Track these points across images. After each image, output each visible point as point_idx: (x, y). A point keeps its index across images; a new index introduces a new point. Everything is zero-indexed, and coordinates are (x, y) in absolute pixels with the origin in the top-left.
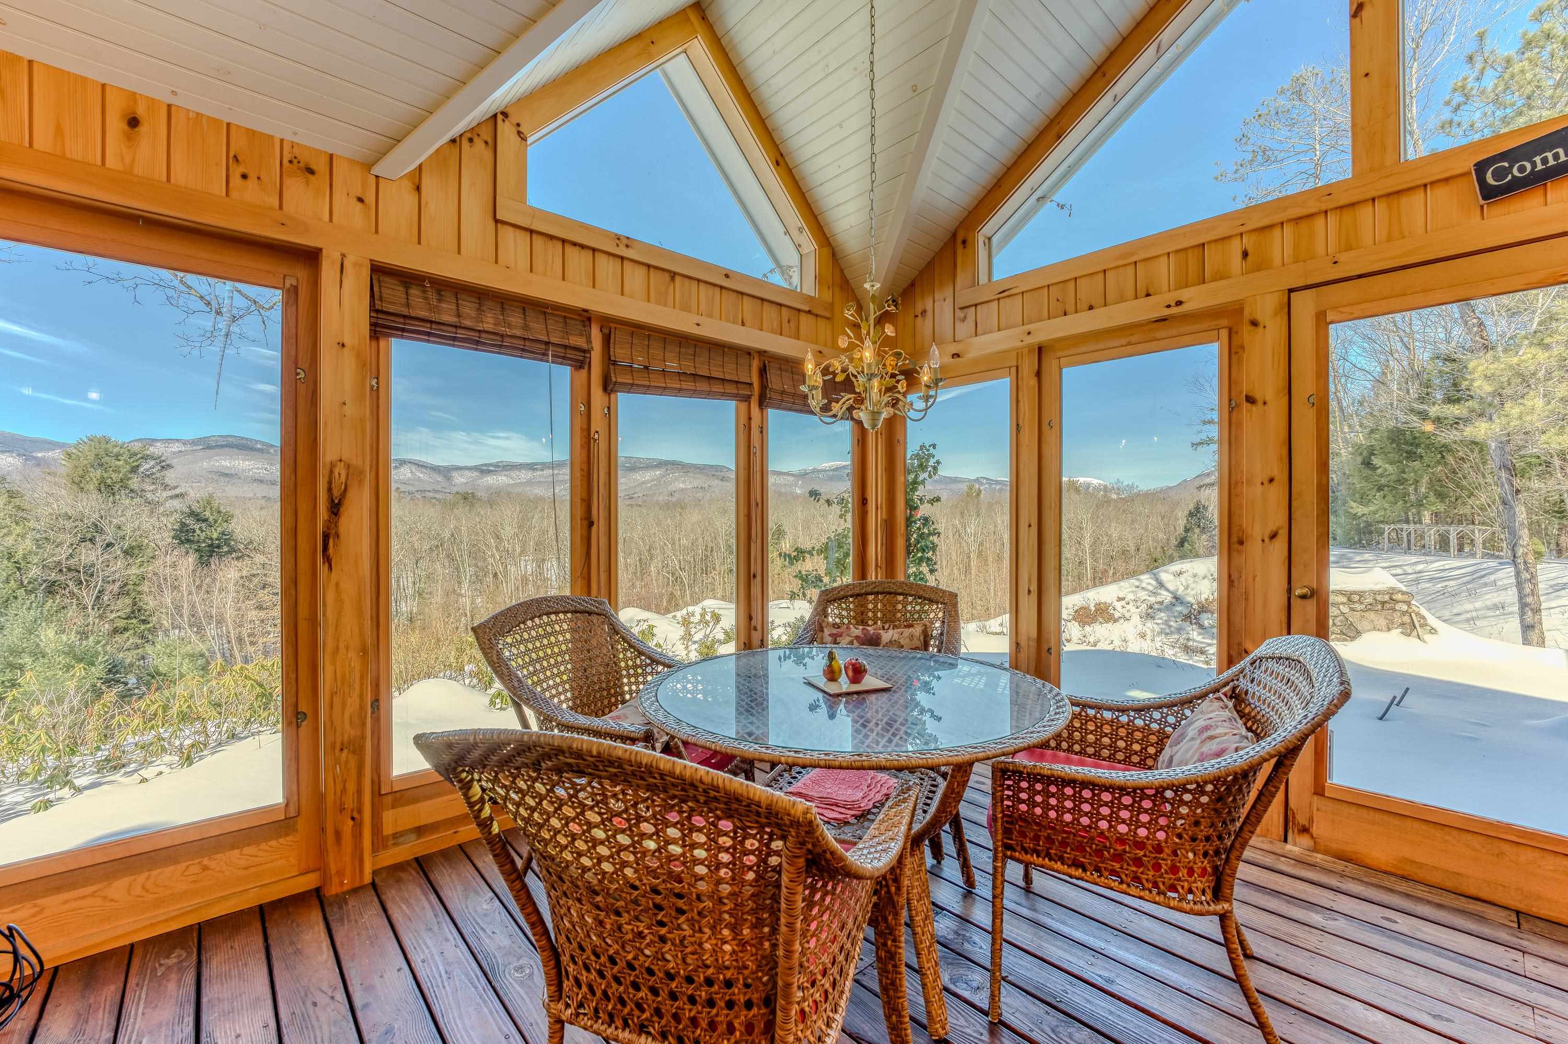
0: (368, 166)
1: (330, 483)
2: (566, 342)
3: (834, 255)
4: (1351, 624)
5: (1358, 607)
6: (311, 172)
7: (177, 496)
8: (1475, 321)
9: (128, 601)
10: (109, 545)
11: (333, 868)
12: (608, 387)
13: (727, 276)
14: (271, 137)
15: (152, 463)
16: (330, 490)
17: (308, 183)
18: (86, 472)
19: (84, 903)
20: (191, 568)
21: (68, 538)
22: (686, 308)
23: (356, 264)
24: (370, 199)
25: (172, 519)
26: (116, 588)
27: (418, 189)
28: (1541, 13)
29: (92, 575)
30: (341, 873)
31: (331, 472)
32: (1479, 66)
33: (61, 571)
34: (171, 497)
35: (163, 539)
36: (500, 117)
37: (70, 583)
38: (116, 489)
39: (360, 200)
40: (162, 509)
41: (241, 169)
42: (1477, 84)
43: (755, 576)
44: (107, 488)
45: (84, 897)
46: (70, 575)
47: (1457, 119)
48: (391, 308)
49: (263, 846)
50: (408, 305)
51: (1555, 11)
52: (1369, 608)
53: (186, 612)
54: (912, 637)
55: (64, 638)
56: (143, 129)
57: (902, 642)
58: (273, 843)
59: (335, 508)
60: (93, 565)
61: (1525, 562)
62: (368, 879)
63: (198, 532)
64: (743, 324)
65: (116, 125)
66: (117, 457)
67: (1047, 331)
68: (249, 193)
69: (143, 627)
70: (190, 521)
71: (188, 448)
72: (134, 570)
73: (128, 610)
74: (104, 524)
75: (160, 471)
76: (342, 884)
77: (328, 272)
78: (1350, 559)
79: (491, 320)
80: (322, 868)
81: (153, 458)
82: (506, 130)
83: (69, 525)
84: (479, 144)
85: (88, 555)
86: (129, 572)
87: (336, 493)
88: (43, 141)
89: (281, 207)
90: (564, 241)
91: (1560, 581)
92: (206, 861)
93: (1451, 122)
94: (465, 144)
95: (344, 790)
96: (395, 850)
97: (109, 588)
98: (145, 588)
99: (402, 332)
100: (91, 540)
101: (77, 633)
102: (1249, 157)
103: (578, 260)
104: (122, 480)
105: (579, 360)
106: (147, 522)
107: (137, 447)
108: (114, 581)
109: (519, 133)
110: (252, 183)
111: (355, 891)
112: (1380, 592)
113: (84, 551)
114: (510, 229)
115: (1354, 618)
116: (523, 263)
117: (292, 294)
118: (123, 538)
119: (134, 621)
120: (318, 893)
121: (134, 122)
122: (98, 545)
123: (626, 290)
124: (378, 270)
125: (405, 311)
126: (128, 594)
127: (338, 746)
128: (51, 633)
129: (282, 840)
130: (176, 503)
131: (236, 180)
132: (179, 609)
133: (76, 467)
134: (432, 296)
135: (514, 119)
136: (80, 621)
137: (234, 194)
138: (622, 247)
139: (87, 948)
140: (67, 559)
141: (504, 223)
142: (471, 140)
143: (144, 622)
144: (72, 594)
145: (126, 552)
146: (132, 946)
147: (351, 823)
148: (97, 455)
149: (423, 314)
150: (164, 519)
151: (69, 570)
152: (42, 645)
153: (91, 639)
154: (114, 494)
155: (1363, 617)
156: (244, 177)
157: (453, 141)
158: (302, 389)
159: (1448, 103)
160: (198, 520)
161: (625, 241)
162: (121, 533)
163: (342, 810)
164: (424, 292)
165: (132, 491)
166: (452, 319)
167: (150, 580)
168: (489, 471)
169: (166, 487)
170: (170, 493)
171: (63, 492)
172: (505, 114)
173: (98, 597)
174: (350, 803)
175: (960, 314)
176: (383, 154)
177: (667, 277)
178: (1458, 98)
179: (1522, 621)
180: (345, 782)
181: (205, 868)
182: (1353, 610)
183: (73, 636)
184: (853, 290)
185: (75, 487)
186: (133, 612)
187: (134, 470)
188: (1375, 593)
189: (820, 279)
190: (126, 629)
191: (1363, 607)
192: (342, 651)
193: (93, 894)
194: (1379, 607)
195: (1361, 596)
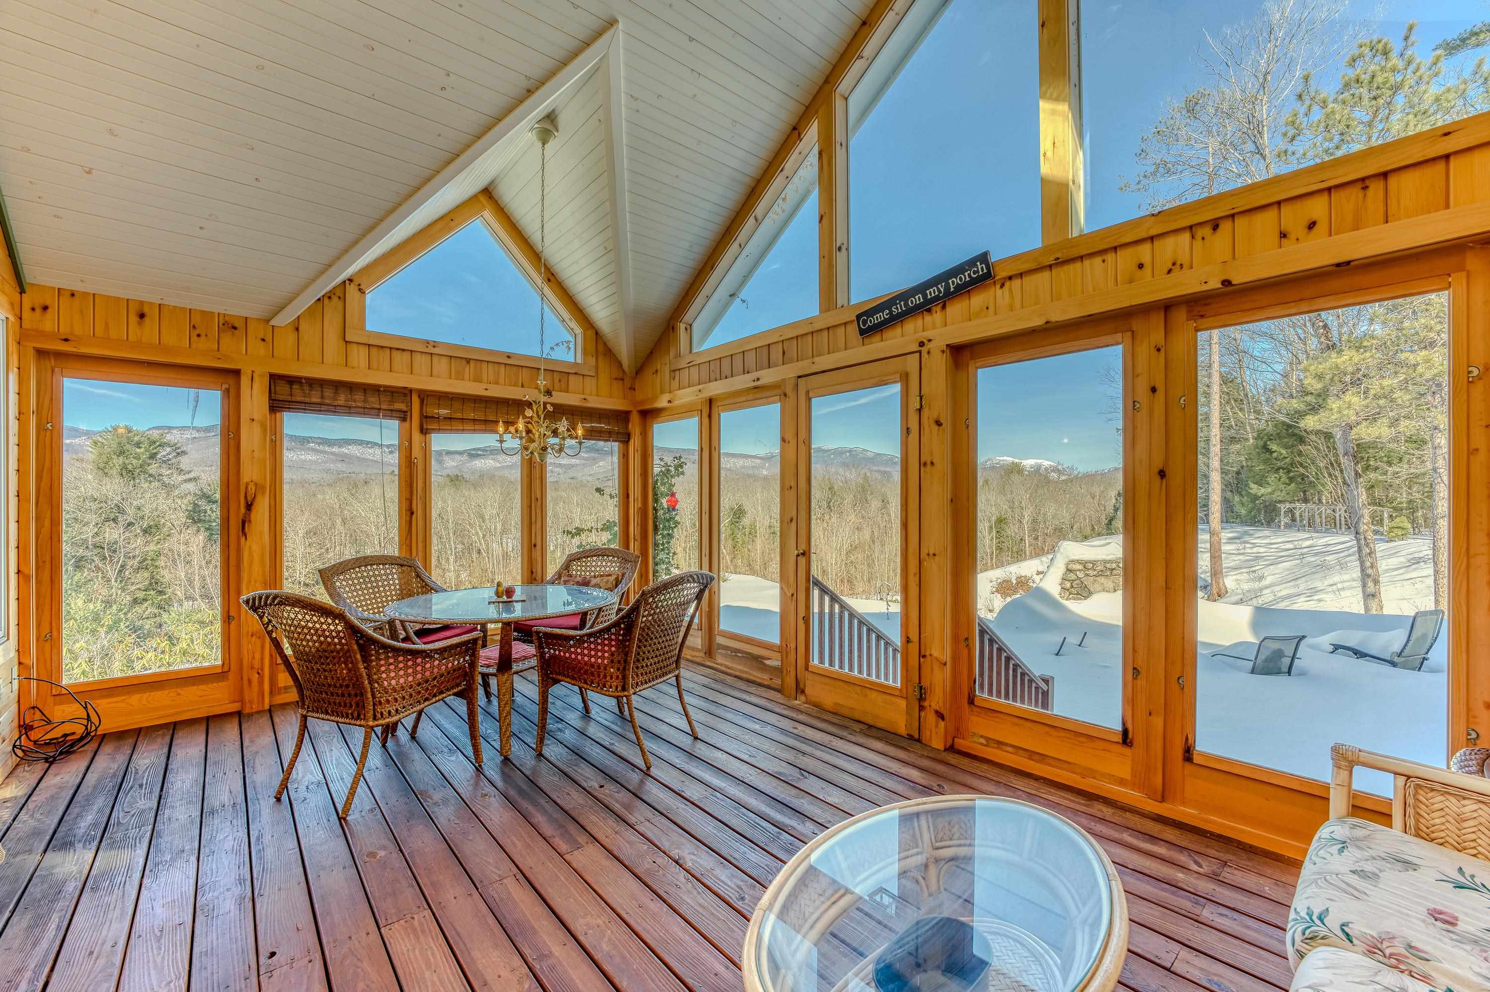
0: (268, 321)
1: (246, 494)
2: (392, 407)
3: (597, 333)
4: (1086, 586)
5: (1091, 572)
6: (235, 328)
7: (190, 480)
8: (1321, 324)
9: (146, 574)
10: (130, 524)
11: (247, 699)
12: (424, 431)
13: (509, 357)
14: (213, 313)
15: (168, 449)
16: (246, 497)
17: (233, 334)
18: (110, 459)
19: (118, 705)
20: (201, 545)
21: (93, 518)
22: (478, 379)
23: (261, 376)
24: (269, 338)
25: (186, 501)
26: (135, 562)
27: (297, 329)
28: (1354, 61)
29: (115, 551)
30: (251, 702)
31: (247, 488)
32: (1307, 103)
33: (87, 547)
34: (185, 481)
35: (178, 519)
36: (347, 282)
37: (96, 559)
38: (136, 474)
39: (263, 340)
40: (177, 492)
41: (197, 332)
42: (1306, 119)
43: (535, 546)
44: (128, 473)
45: (117, 702)
46: (96, 551)
47: (1291, 149)
48: (281, 398)
49: (210, 686)
50: (291, 395)
51: (1367, 59)
52: (1101, 574)
53: (197, 584)
54: (607, 582)
55: (91, 606)
56: (147, 320)
57: (601, 585)
58: (215, 684)
59: (249, 507)
60: (116, 543)
61: (1365, 538)
62: (267, 707)
63: (209, 512)
64: (522, 386)
65: (134, 319)
66: (138, 445)
67: (715, 389)
68: (202, 344)
69: (160, 598)
70: (202, 503)
71: (202, 434)
72: (152, 547)
73: (147, 583)
74: (126, 506)
75: (176, 457)
76: (252, 708)
77: (245, 380)
78: (1251, 535)
79: (342, 399)
80: (242, 701)
81: (169, 445)
82: (351, 289)
83: (94, 506)
84: (335, 299)
85: (112, 534)
86: (147, 549)
87: (249, 499)
88: (99, 332)
89: (218, 350)
90: (391, 348)
91: (1416, 555)
92: (179, 690)
93: (1286, 152)
94: (326, 300)
95: (253, 658)
96: (286, 695)
97: (130, 563)
98: (161, 562)
99: (289, 409)
100: (114, 520)
101: (102, 602)
102: (1152, 169)
103: (400, 359)
104: (141, 466)
105: (404, 416)
106: (163, 503)
107: (155, 434)
108: (134, 557)
109: (360, 290)
110: (203, 338)
111: (258, 712)
112: (1110, 561)
113: (108, 530)
114: (355, 345)
115: (1088, 581)
116: (364, 363)
117: (227, 393)
118: (142, 518)
119: (152, 592)
120: (239, 714)
121: (142, 316)
122: (121, 524)
123: (434, 373)
124: (274, 378)
125: (289, 398)
126: (147, 569)
127: (250, 634)
128: (80, 603)
129: (220, 684)
130: (191, 486)
131: (194, 338)
132: (190, 582)
133: (101, 454)
134: (306, 388)
135: (356, 282)
136: (105, 592)
137: (194, 346)
138: (430, 347)
139: (119, 727)
140: (93, 537)
141: (350, 342)
142: (330, 298)
143: (161, 593)
144: (98, 568)
145: (145, 531)
146: (141, 729)
147: (257, 676)
148: (119, 443)
149: (299, 399)
150: (179, 501)
151: (95, 546)
152: (72, 612)
153: (114, 607)
154: (134, 479)
155: (1095, 581)
156: (199, 335)
157: (319, 300)
158: (232, 443)
159: (1285, 134)
160: (209, 502)
161: (433, 344)
162: (140, 514)
163: (252, 668)
164: (302, 386)
165: (151, 475)
166: (319, 400)
167: (166, 556)
168: (478, 455)
169: (181, 471)
170: (184, 477)
171: (90, 477)
172: (350, 280)
173: (120, 571)
174: (257, 665)
175: (672, 374)
176: (275, 314)
177: (464, 362)
178: (1292, 132)
179: (1364, 592)
180: (254, 653)
181: (179, 694)
182: (1087, 575)
183: (99, 604)
184: (615, 355)
185: (100, 472)
186: (151, 584)
187: (153, 456)
188: (1105, 562)
189: (585, 352)
190: (145, 600)
191: (1095, 573)
192: (253, 583)
193: (122, 701)
194: (1108, 573)
195: (1094, 565)
